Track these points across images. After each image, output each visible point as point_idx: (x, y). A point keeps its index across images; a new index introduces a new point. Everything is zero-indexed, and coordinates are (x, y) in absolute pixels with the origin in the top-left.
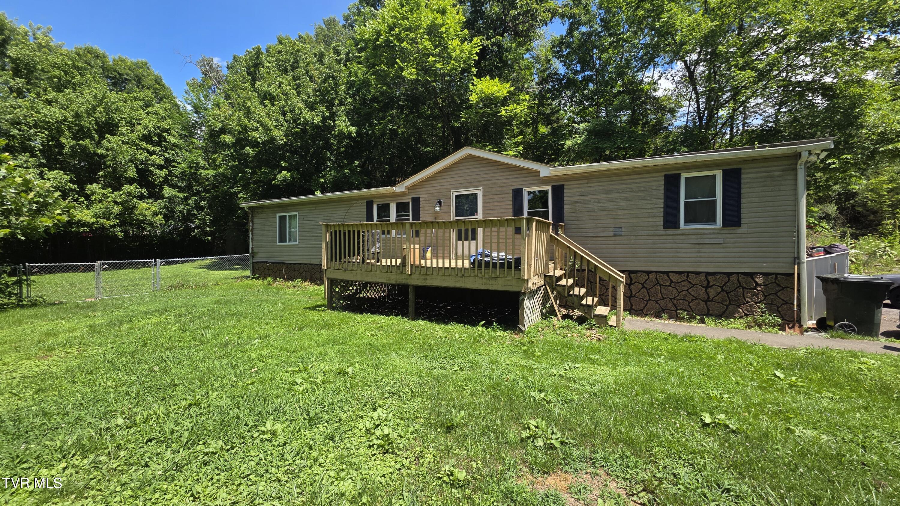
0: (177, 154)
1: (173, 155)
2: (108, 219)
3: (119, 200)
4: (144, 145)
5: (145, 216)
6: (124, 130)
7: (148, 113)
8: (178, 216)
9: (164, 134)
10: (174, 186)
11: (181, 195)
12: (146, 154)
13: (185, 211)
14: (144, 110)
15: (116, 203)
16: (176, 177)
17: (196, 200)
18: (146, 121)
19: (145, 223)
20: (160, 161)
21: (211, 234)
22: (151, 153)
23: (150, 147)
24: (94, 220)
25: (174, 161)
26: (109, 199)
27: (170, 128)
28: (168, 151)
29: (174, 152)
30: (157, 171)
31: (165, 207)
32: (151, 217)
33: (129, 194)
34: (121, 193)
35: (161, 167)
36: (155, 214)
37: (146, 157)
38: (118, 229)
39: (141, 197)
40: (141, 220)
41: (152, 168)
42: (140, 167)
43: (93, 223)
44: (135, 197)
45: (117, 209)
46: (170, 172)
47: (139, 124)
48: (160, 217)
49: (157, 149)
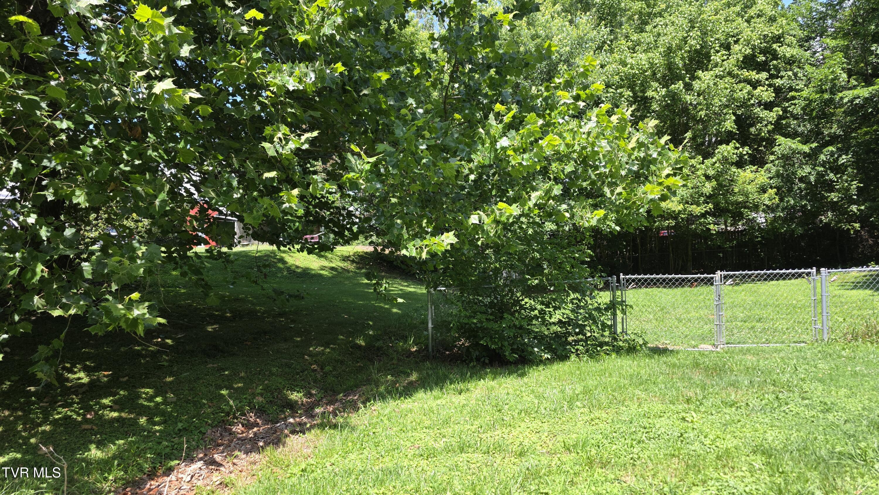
0: (795, 75)
1: (789, 78)
2: (698, 204)
3: (711, 172)
4: (745, 73)
5: (747, 195)
6: (716, 58)
7: (748, 21)
8: (800, 188)
9: (775, 46)
10: (793, 135)
11: (806, 148)
12: (749, 87)
13: (812, 179)
14: (742, 17)
15: (708, 178)
16: (795, 117)
17: (832, 154)
18: (747, 33)
19: (745, 208)
20: (768, 95)
21: (862, 218)
22: (755, 84)
23: (753, 75)
24: (680, 207)
25: (791, 89)
26: (699, 173)
27: (783, 33)
28: (782, 73)
29: (790, 73)
30: (764, 114)
31: (778, 175)
32: (756, 195)
33: (725, 160)
34: (714, 160)
35: (768, 106)
36: (763, 190)
37: (749, 93)
38: (710, 219)
39: (740, 164)
40: (740, 203)
41: (757, 110)
42: (739, 112)
43: (680, 212)
44: (732, 164)
45: (708, 188)
46: (785, 110)
47: (736, 42)
48: (772, 191)
49: (764, 75)
